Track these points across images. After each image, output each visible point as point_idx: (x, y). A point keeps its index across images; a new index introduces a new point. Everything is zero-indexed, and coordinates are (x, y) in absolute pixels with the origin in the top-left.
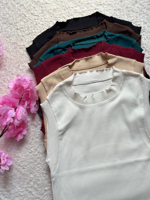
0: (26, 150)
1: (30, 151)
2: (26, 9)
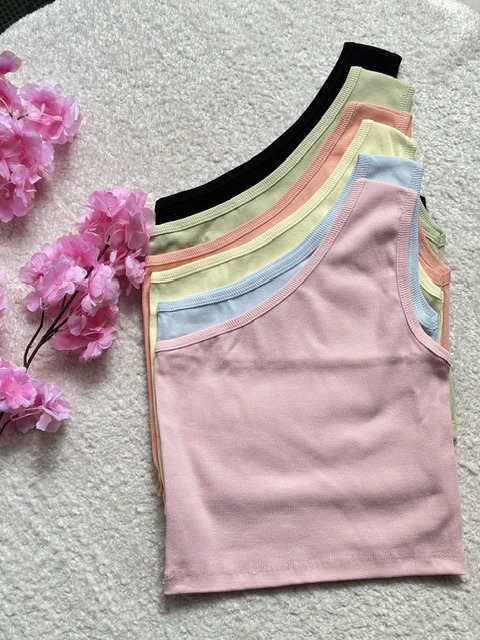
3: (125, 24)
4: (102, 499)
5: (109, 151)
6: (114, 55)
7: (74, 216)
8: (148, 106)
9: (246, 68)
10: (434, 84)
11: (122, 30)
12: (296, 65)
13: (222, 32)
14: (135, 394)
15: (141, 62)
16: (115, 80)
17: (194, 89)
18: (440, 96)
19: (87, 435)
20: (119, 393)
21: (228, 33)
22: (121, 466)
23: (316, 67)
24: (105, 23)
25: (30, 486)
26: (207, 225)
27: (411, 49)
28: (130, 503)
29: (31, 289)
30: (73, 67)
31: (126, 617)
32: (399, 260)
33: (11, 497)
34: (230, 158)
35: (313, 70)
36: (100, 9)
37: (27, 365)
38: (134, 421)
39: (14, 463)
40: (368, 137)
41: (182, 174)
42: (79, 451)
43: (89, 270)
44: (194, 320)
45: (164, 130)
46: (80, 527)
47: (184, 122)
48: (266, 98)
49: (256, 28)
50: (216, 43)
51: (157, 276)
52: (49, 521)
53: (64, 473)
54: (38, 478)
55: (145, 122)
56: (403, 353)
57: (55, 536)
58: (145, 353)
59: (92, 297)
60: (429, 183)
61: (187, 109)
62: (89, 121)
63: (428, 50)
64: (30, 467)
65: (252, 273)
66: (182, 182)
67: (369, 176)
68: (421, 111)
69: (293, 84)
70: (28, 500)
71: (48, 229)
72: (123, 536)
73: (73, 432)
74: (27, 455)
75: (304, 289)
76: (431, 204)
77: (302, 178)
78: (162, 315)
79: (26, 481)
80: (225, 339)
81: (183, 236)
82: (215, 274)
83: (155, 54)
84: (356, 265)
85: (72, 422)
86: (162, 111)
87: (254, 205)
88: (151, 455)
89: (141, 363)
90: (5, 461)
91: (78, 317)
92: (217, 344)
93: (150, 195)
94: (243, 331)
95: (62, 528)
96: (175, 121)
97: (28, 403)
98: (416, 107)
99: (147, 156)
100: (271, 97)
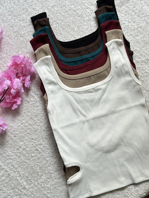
0: (18, 121)
1: (22, 123)
2: (28, 4)
4: (20, 153)
6: (12, 11)
8: (24, 26)
9: (55, 12)
12: (71, 10)
13: (47, 1)
14: (28, 118)
15: (21, 13)
16: (13, 19)
19: (13, 133)
22: (25, 142)
24: (8, 1)
31: (31, 190)
35: (77, 11)
38: (28, 127)
50: (45, 5)
52: (3, 162)
53: (7, 146)
55: (24, 31)
57: (6, 166)
59: (14, 89)
62: (6, 33)
69: (71, 16)
72: (28, 164)
73: (9, 132)
83: (26, 10)
85: (9, 129)
86: (29, 28)
91: (9, 96)
93: (27, 55)
95: (8, 163)
99: (26, 42)
100: (64, 20)
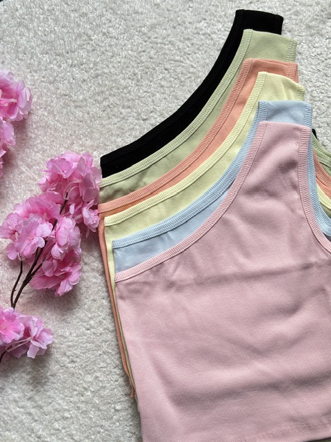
0: (78, 322)
1: (88, 326)
2: (92, 23)
3: (58, 16)
4: (86, 403)
5: (58, 121)
6: (52, 42)
7: (36, 177)
8: (84, 80)
9: (159, 41)
10: (311, 36)
11: (56, 20)
12: (198, 33)
13: (137, 13)
14: (103, 315)
15: (75, 46)
16: (55, 62)
17: (119, 62)
18: (317, 45)
19: (68, 353)
20: (90, 316)
21: (142, 13)
22: (98, 374)
23: (215, 33)
24: (41, 17)
25: (29, 399)
26: (143, 173)
27: (290, 10)
28: (109, 403)
29: (9, 241)
30: (21, 56)
32: (301, 184)
33: (15, 410)
34: (155, 116)
35: (213, 36)
36: (36, 6)
37: (13, 305)
38: (104, 337)
39: (13, 382)
40: (264, 86)
41: (118, 132)
42: (64, 366)
43: (54, 222)
44: (142, 251)
45: (99, 98)
46: (72, 427)
47: (115, 90)
48: (178, 63)
49: (163, 6)
50: (133, 23)
51: (108, 220)
52: (47, 426)
53: (54, 386)
54: (34, 392)
55: (83, 94)
56: (313, 259)
57: (53, 437)
58: (106, 281)
59: (59, 246)
60: (316, 117)
61: (116, 80)
62: (38, 98)
63: (303, 8)
64: (27, 384)
65: (184, 208)
66: (119, 140)
67: (269, 118)
68: (303, 59)
69: (198, 49)
70: (28, 411)
71: (17, 190)
72: (107, 430)
73: (57, 352)
74: (23, 375)
75: (227, 216)
76: (320, 133)
77: (215, 126)
78: (117, 252)
79: (25, 396)
80: (169, 264)
81: (126, 184)
82: (155, 212)
83: (85, 37)
84: (267, 191)
85: (56, 344)
86: (96, 84)
87: (179, 152)
88: (121, 362)
89: (104, 289)
90: (6, 381)
91: (49, 262)
92: (163, 269)
93: (95, 153)
94: (183, 255)
95: (58, 430)
96: (107, 90)
97: (18, 337)
98: (299, 57)
99: (89, 122)
100: (182, 62)
